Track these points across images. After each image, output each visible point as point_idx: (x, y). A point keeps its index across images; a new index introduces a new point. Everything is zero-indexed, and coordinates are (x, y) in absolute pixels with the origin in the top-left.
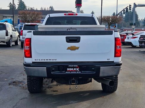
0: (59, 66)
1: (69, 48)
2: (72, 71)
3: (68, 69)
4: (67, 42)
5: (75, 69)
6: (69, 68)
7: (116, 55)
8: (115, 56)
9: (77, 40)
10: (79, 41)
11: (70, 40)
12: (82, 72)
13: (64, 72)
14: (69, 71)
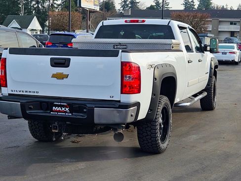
0: (41, 102)
1: (54, 76)
2: (59, 111)
3: (54, 108)
4: (52, 66)
5: (63, 109)
6: (56, 106)
7: (124, 90)
8: (122, 93)
9: (65, 64)
10: (68, 66)
11: (55, 63)
12: (73, 114)
13: (49, 112)
14: (56, 111)
